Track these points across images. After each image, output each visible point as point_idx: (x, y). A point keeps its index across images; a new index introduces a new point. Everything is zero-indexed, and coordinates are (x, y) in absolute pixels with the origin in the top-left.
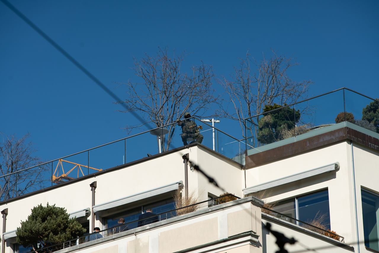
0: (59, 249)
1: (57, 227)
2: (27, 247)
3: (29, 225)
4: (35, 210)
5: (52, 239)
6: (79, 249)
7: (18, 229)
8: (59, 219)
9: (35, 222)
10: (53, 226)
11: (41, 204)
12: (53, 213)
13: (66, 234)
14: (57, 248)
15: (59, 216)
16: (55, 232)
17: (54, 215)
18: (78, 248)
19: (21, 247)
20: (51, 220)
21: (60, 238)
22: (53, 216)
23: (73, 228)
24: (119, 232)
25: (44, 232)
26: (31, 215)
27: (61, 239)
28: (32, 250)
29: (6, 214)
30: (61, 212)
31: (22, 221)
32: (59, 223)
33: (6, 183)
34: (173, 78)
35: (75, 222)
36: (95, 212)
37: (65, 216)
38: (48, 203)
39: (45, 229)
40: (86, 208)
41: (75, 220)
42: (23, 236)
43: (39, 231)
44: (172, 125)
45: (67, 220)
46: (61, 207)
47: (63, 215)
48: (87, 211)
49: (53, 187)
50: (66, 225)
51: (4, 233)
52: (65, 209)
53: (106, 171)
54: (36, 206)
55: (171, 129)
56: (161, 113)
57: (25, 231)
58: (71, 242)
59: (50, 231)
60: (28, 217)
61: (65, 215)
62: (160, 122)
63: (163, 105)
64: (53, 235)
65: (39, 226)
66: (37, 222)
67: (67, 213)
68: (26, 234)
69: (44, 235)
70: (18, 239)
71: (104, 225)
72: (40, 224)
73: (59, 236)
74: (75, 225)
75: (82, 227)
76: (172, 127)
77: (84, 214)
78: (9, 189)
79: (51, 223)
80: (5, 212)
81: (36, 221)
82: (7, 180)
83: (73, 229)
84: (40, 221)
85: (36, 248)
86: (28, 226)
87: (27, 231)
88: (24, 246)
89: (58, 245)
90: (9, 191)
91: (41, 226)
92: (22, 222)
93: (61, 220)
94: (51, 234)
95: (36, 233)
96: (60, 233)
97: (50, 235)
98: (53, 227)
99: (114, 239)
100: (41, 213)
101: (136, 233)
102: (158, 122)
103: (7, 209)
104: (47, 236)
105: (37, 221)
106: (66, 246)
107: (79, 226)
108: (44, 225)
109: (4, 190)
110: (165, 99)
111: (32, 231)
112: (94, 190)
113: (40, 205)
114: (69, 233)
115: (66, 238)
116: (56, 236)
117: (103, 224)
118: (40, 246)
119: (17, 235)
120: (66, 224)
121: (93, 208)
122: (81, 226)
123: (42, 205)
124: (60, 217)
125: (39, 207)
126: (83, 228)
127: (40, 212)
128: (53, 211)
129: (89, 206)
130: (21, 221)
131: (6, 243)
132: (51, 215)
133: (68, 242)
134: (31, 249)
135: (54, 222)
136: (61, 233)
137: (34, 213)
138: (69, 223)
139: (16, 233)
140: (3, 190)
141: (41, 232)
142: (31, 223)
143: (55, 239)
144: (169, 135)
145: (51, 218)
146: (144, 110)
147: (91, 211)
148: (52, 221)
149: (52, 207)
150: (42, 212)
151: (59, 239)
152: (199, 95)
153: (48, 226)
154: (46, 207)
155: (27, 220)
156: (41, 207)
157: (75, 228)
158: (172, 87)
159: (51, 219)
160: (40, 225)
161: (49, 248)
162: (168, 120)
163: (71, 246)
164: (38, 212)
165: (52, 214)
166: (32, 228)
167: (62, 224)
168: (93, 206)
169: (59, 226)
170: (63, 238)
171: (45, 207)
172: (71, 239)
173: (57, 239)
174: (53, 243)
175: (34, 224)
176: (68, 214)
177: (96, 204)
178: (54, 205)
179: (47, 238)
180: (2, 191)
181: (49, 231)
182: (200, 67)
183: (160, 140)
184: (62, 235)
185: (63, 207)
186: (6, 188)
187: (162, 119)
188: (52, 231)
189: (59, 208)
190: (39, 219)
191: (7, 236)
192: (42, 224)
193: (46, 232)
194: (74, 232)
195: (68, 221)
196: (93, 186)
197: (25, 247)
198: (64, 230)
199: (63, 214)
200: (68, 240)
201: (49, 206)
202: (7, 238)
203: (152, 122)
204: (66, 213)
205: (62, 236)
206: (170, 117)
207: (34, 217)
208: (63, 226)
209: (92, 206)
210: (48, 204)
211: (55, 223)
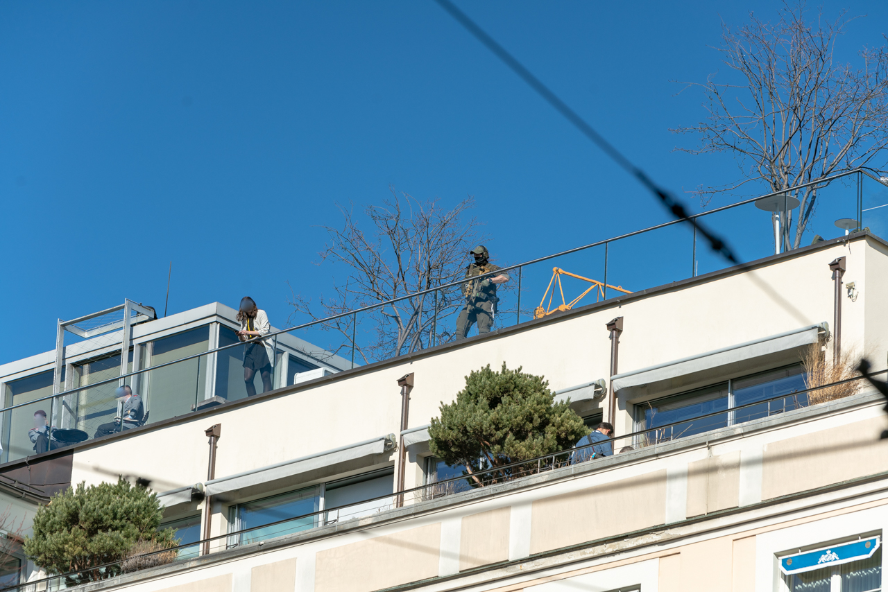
0: (528, 474)
1: (525, 420)
2: (453, 465)
3: (458, 414)
4: (473, 379)
5: (512, 449)
6: (574, 475)
7: (433, 421)
8: (530, 404)
9: (474, 408)
10: (516, 418)
11: (488, 366)
12: (515, 387)
13: (544, 438)
14: (522, 471)
15: (530, 395)
16: (520, 434)
17: (518, 393)
18: (573, 473)
19: (442, 465)
20: (510, 405)
21: (530, 448)
22: (515, 395)
23: (562, 425)
24: (669, 439)
25: (494, 432)
26: (464, 391)
27: (532, 449)
28: (465, 473)
29: (410, 387)
30: (535, 387)
31: (444, 404)
32: (530, 413)
33: (415, 315)
34: (815, 75)
35: (568, 410)
36: (616, 389)
37: (544, 396)
38: (504, 362)
39: (497, 425)
40: (595, 380)
41: (569, 408)
42: (445, 440)
43: (481, 428)
44: (809, 188)
45: (547, 406)
46: (534, 375)
47: (538, 395)
48: (597, 386)
49: (519, 327)
50: (545, 416)
51: (404, 431)
52: (544, 380)
53: (645, 293)
54: (477, 368)
55: (808, 197)
56: (783, 159)
57: (450, 428)
58: (556, 457)
59: (508, 429)
60: (458, 396)
61: (543, 394)
62: (781, 180)
63: (791, 138)
64: (515, 440)
65: (481, 417)
66: (477, 407)
67: (549, 390)
68: (453, 434)
69: (493, 439)
70: (433, 445)
71: (637, 422)
72: (486, 412)
73: (527, 442)
74: (568, 419)
75: (585, 424)
76: (810, 192)
77: (589, 394)
78: (421, 328)
79: (512, 411)
80: (408, 382)
81: (476, 405)
82: (416, 308)
83: (562, 428)
84: (485, 404)
85: (476, 470)
86: (456, 416)
87: (453, 427)
88: (447, 463)
89: (526, 464)
90: (420, 333)
91: (487, 417)
92: (443, 406)
93: (535, 405)
94: (509, 437)
95: (474, 432)
96: (530, 435)
97: (507, 440)
98: (514, 422)
99: (657, 455)
100: (488, 388)
101: (709, 442)
102: (777, 179)
103: (412, 375)
104: (501, 442)
105: (479, 404)
106: (545, 468)
107: (575, 421)
108: (493, 414)
109: (408, 331)
110: (795, 125)
111: (465, 427)
112: (617, 338)
113: (485, 367)
114: (552, 438)
115: (545, 449)
116: (522, 443)
117: (634, 420)
118: (485, 465)
119: (432, 436)
120: (547, 416)
121: (612, 381)
122: (582, 421)
123: (490, 368)
124: (532, 398)
125: (483, 373)
126: (586, 427)
127: (485, 384)
128: (515, 383)
129: (603, 374)
130: (442, 403)
131: (407, 453)
132: (511, 393)
133: (548, 459)
134: (463, 472)
135: (517, 410)
136: (533, 435)
137: (472, 387)
138: (554, 413)
139: (429, 431)
140: (406, 331)
141: (487, 431)
142: (464, 408)
143: (519, 449)
144: (801, 213)
145: (511, 399)
146: (744, 150)
147: (608, 386)
148: (513, 406)
149: (514, 373)
150: (490, 385)
151: (527, 450)
152: (875, 119)
153: (504, 417)
154: (500, 373)
155: (456, 402)
156: (487, 372)
157: (566, 424)
158: (813, 96)
159: (510, 401)
160: (485, 415)
161: (505, 471)
162: (801, 175)
163: (557, 467)
164: (480, 384)
165: (513, 391)
166: (466, 420)
167: (536, 416)
168: (614, 377)
169: (530, 419)
170: (537, 448)
171: (498, 372)
172: (557, 450)
173: (524, 449)
174: (515, 459)
175: (470, 411)
176: (552, 392)
177: (620, 371)
178: (520, 370)
179: (499, 446)
180: (404, 333)
181: (504, 430)
182: (880, 50)
183: (777, 222)
184: (535, 440)
185: (540, 375)
186: (415, 325)
187: (786, 173)
188: (511, 430)
189: (531, 376)
190: (484, 401)
191: (411, 439)
192: (489, 413)
193: (498, 432)
194: (563, 434)
195: (550, 408)
196: (615, 327)
197: (450, 466)
198: (541, 428)
199: (540, 391)
200: (548, 453)
201: (508, 370)
202: (410, 444)
203: (761, 179)
204: (547, 389)
205: (536, 442)
206: (806, 168)
207: (471, 395)
208: (539, 420)
209: (611, 376)
210: (504, 367)
211: (521, 411)
